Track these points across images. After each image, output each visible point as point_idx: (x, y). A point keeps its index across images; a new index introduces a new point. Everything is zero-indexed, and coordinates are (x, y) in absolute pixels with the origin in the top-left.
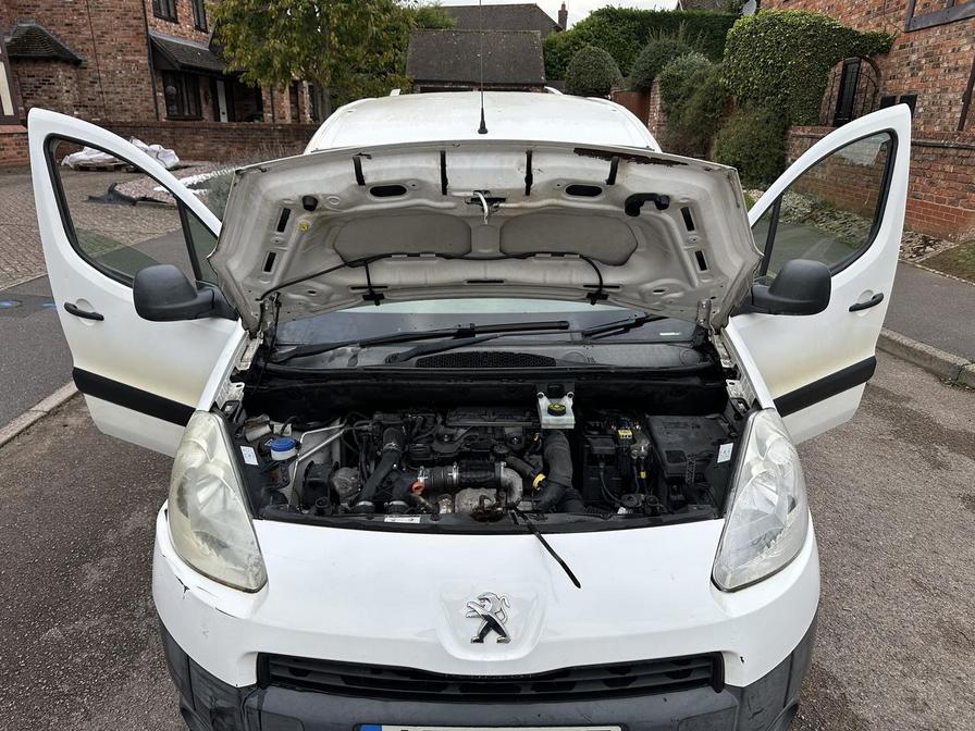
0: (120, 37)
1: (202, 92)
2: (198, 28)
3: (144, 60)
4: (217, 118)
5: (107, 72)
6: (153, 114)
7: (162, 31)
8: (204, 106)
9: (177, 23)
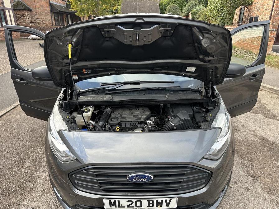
0: (42, 3)
1: (64, 18)
2: (63, 1)
3: (49, 10)
5: (39, 13)
6: (51, 25)
7: (53, 1)
8: (65, 22)
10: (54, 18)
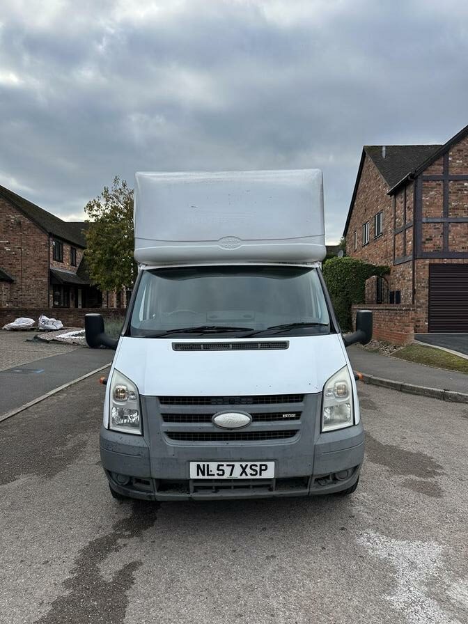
0: (35, 269)
1: (71, 294)
2: (72, 264)
3: (45, 280)
4: (77, 306)
5: (26, 286)
6: (47, 305)
7: (56, 267)
8: (71, 301)
9: (62, 262)
10: (53, 295)
